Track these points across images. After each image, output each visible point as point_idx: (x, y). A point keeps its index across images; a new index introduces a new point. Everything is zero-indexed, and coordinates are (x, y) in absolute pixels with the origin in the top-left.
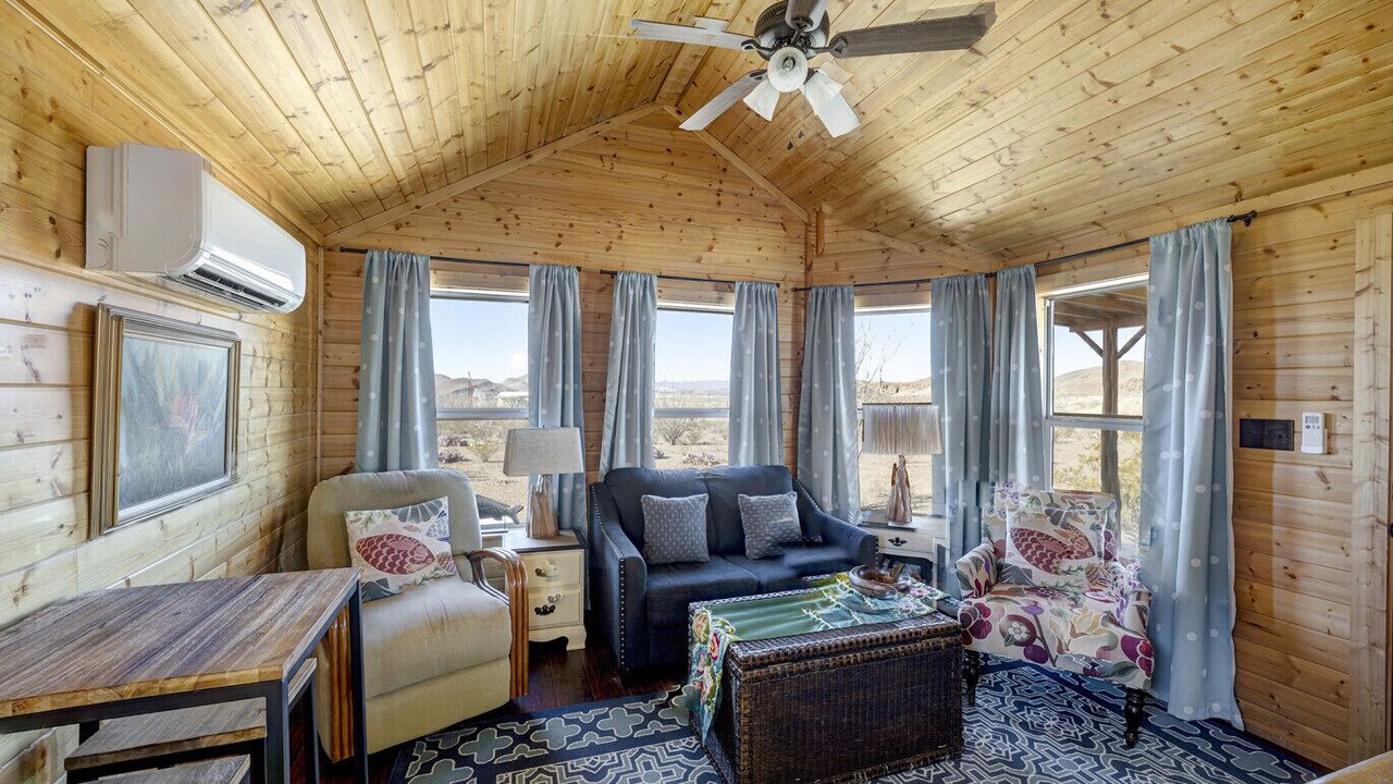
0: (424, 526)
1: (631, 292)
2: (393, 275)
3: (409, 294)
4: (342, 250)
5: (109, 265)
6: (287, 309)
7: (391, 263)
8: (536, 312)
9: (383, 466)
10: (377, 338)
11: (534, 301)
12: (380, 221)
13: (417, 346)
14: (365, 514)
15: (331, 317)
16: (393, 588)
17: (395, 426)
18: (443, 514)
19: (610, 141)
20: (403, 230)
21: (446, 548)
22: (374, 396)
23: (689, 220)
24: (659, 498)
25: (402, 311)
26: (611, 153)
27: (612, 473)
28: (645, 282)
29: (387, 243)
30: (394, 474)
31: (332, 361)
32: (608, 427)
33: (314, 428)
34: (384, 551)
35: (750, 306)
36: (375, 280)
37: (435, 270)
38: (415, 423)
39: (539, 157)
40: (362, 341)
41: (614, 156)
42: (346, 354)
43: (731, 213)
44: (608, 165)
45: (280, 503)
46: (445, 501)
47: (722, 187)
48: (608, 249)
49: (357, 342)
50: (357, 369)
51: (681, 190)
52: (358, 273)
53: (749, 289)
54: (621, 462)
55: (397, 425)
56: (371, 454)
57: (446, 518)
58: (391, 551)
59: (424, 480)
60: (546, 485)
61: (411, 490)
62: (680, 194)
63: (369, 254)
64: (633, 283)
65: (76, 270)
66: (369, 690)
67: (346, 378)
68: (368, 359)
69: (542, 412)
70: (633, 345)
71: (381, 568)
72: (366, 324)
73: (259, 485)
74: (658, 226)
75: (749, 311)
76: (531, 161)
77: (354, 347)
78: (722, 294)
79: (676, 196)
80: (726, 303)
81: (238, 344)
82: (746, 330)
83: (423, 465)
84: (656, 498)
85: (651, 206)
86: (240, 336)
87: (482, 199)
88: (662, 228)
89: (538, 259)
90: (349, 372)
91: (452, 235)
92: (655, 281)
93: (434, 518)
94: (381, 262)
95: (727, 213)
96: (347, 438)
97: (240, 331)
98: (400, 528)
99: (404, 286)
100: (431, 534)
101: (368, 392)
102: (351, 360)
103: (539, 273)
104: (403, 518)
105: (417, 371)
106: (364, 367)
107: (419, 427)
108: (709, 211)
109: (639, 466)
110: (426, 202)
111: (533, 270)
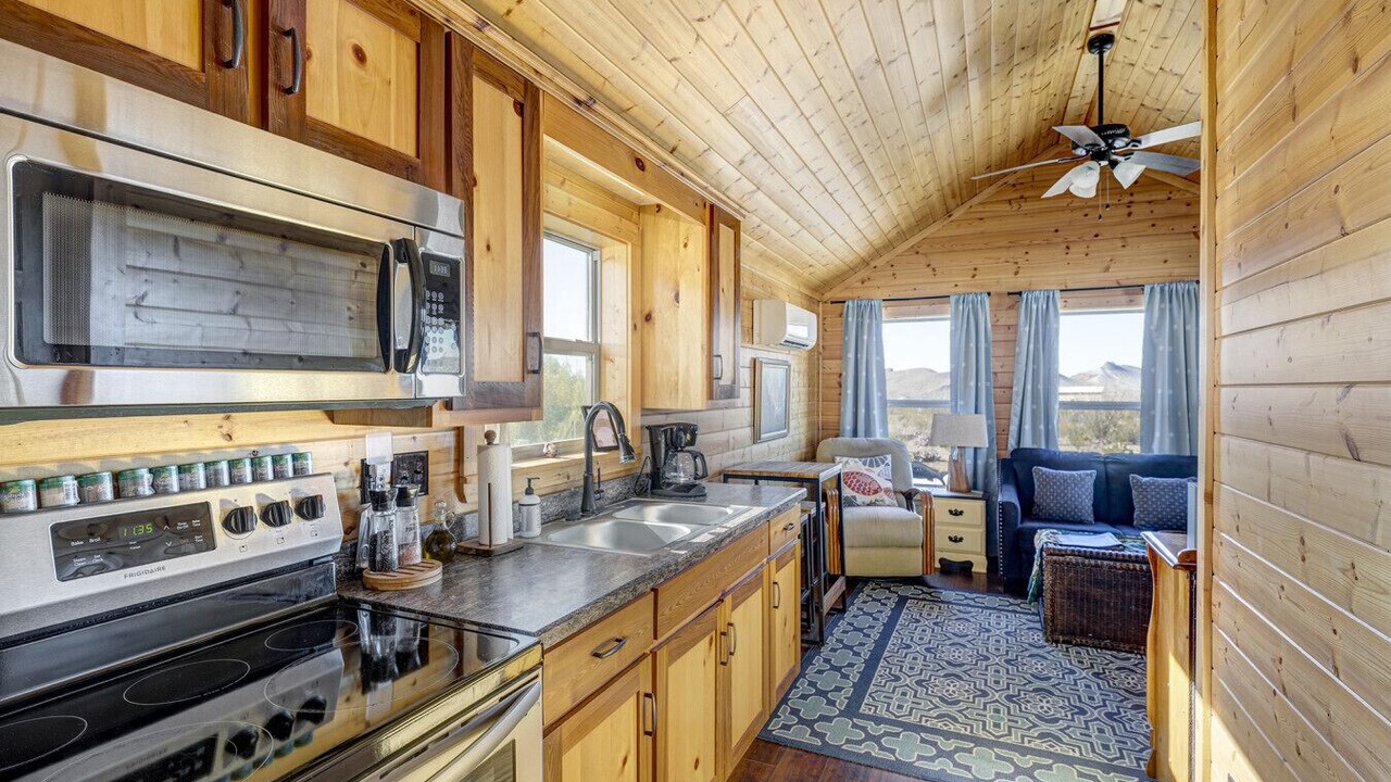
0: (876, 470)
1: (1034, 307)
2: (860, 315)
3: (870, 325)
4: (832, 303)
5: (760, 343)
6: (809, 348)
7: (859, 306)
8: (956, 330)
9: (855, 433)
10: (851, 355)
11: (955, 319)
12: (854, 280)
13: (874, 359)
14: (845, 459)
15: (825, 344)
16: (859, 502)
17: (862, 411)
18: (888, 464)
19: (1018, 187)
20: (866, 284)
21: (889, 485)
22: (850, 392)
23: (1096, 236)
24: (1047, 470)
25: (865, 337)
26: (1017, 195)
27: (1018, 452)
28: (1048, 297)
29: (856, 293)
30: (861, 439)
31: (828, 371)
32: (1015, 415)
33: (818, 411)
34: (855, 481)
35: (1163, 306)
36: (850, 319)
37: (886, 307)
38: (873, 409)
39: (957, 214)
40: (842, 358)
41: (1022, 197)
42: (833, 365)
43: (1145, 220)
44: (1016, 206)
45: (804, 450)
46: (889, 457)
47: (1133, 199)
48: (1016, 273)
49: (841, 359)
50: (841, 375)
51: (1086, 211)
52: (841, 315)
53: (1162, 290)
54: (1027, 443)
55: (863, 411)
56: (848, 427)
57: (890, 468)
58: (858, 481)
59: (878, 444)
60: (961, 455)
61: (869, 449)
62: (1086, 215)
63: (846, 304)
64: (1037, 300)
65: (750, 346)
66: (847, 542)
67: (834, 381)
68: (846, 369)
69: (960, 403)
70: (1036, 350)
71: (853, 489)
72: (844, 346)
73: (796, 438)
74: (1064, 246)
75: (1162, 311)
76: (952, 218)
77: (838, 361)
78: (1132, 297)
79: (1083, 218)
80: (1137, 305)
81: (790, 366)
82: (1159, 328)
83: (878, 436)
84: (1044, 469)
85: (1057, 231)
86: (791, 362)
87: (917, 253)
88: (1068, 248)
89: (957, 290)
90: (836, 377)
91: (897, 282)
92: (1058, 294)
93: (882, 466)
94: (853, 308)
95: (1138, 221)
96: (835, 419)
97: (789, 358)
98: (864, 469)
99: (867, 321)
100: (880, 475)
101: (846, 389)
102: (837, 370)
103: (957, 301)
104: (864, 464)
105: (875, 376)
106: (844, 374)
107: (876, 412)
108: (1120, 224)
109: (1043, 447)
110: (879, 262)
111: (953, 299)
